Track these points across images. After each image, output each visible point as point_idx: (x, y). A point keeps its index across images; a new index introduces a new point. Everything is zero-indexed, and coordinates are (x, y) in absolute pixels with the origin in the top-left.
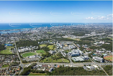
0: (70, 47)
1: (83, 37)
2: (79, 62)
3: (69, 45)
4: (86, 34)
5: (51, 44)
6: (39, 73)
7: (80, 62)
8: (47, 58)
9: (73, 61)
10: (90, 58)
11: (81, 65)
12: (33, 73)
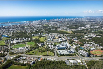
0: (60, 40)
1: (77, 29)
4: (80, 27)
5: (43, 37)
6: (20, 66)
7: (64, 56)
8: (34, 51)
9: (58, 54)
10: (76, 51)
11: (64, 59)
12: (15, 65)
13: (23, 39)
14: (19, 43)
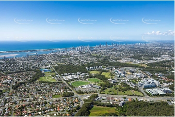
2: (157, 95)
3: (133, 72)
8: (109, 89)
9: (148, 94)
12: (98, 106)
13: (79, 75)
14: (76, 79)
